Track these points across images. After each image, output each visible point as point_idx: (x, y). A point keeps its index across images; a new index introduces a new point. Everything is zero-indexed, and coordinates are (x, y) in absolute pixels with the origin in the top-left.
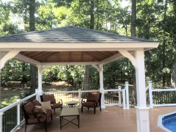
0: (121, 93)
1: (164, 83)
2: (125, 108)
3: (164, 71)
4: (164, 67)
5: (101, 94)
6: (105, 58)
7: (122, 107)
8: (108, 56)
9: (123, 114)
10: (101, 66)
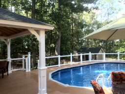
0: (25, 60)
1: (51, 53)
2: (27, 71)
3: (51, 46)
4: (51, 43)
5: (8, 62)
6: (13, 34)
7: (25, 71)
8: (16, 33)
9: (25, 75)
10: (9, 40)
